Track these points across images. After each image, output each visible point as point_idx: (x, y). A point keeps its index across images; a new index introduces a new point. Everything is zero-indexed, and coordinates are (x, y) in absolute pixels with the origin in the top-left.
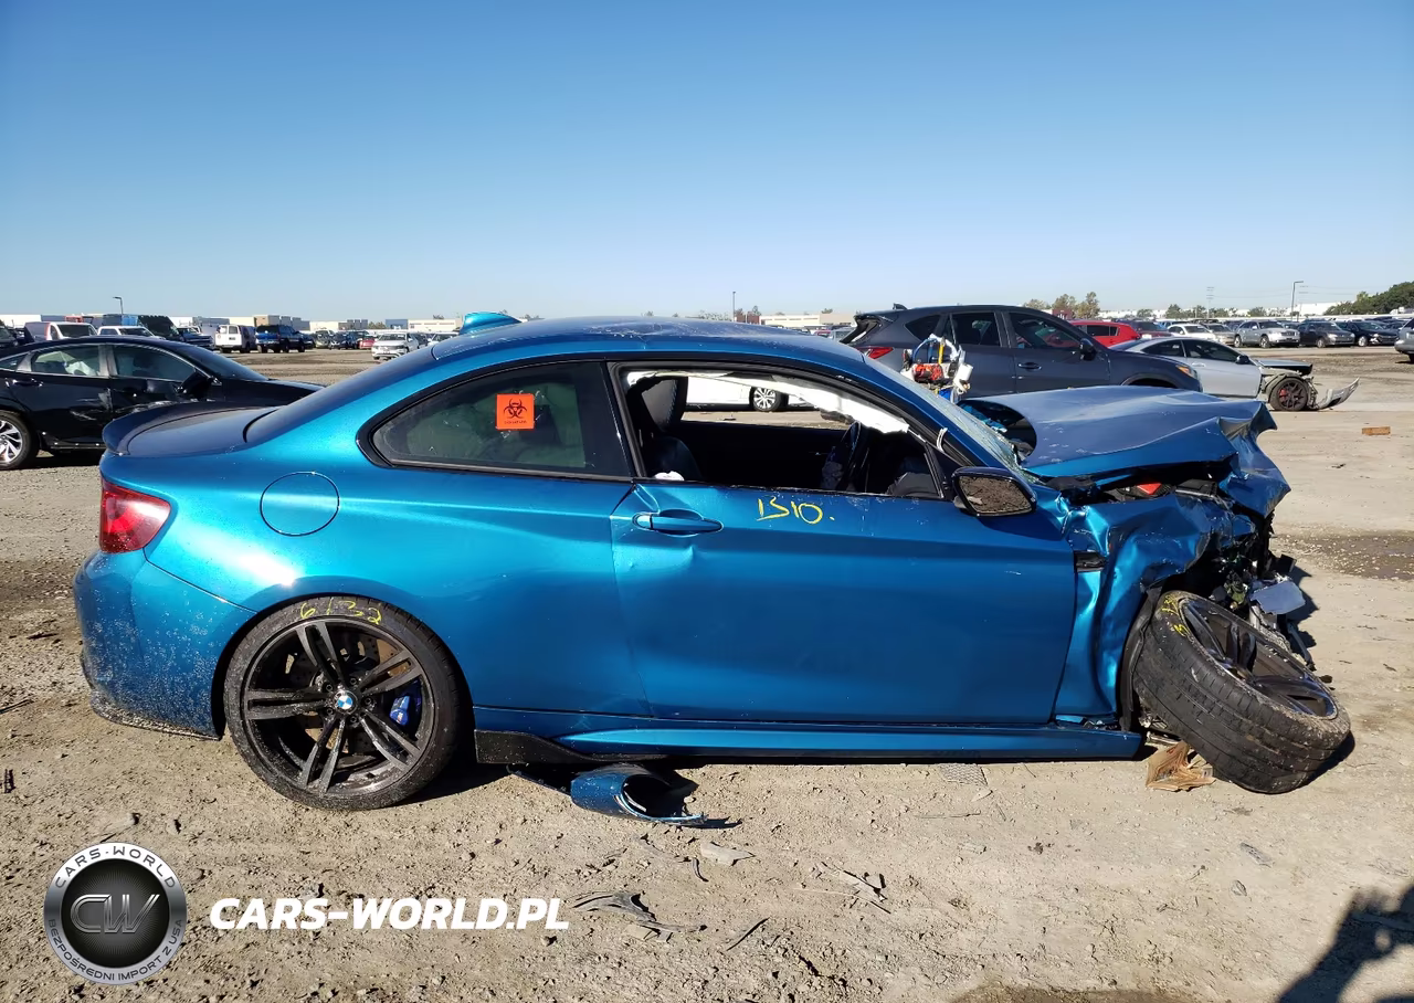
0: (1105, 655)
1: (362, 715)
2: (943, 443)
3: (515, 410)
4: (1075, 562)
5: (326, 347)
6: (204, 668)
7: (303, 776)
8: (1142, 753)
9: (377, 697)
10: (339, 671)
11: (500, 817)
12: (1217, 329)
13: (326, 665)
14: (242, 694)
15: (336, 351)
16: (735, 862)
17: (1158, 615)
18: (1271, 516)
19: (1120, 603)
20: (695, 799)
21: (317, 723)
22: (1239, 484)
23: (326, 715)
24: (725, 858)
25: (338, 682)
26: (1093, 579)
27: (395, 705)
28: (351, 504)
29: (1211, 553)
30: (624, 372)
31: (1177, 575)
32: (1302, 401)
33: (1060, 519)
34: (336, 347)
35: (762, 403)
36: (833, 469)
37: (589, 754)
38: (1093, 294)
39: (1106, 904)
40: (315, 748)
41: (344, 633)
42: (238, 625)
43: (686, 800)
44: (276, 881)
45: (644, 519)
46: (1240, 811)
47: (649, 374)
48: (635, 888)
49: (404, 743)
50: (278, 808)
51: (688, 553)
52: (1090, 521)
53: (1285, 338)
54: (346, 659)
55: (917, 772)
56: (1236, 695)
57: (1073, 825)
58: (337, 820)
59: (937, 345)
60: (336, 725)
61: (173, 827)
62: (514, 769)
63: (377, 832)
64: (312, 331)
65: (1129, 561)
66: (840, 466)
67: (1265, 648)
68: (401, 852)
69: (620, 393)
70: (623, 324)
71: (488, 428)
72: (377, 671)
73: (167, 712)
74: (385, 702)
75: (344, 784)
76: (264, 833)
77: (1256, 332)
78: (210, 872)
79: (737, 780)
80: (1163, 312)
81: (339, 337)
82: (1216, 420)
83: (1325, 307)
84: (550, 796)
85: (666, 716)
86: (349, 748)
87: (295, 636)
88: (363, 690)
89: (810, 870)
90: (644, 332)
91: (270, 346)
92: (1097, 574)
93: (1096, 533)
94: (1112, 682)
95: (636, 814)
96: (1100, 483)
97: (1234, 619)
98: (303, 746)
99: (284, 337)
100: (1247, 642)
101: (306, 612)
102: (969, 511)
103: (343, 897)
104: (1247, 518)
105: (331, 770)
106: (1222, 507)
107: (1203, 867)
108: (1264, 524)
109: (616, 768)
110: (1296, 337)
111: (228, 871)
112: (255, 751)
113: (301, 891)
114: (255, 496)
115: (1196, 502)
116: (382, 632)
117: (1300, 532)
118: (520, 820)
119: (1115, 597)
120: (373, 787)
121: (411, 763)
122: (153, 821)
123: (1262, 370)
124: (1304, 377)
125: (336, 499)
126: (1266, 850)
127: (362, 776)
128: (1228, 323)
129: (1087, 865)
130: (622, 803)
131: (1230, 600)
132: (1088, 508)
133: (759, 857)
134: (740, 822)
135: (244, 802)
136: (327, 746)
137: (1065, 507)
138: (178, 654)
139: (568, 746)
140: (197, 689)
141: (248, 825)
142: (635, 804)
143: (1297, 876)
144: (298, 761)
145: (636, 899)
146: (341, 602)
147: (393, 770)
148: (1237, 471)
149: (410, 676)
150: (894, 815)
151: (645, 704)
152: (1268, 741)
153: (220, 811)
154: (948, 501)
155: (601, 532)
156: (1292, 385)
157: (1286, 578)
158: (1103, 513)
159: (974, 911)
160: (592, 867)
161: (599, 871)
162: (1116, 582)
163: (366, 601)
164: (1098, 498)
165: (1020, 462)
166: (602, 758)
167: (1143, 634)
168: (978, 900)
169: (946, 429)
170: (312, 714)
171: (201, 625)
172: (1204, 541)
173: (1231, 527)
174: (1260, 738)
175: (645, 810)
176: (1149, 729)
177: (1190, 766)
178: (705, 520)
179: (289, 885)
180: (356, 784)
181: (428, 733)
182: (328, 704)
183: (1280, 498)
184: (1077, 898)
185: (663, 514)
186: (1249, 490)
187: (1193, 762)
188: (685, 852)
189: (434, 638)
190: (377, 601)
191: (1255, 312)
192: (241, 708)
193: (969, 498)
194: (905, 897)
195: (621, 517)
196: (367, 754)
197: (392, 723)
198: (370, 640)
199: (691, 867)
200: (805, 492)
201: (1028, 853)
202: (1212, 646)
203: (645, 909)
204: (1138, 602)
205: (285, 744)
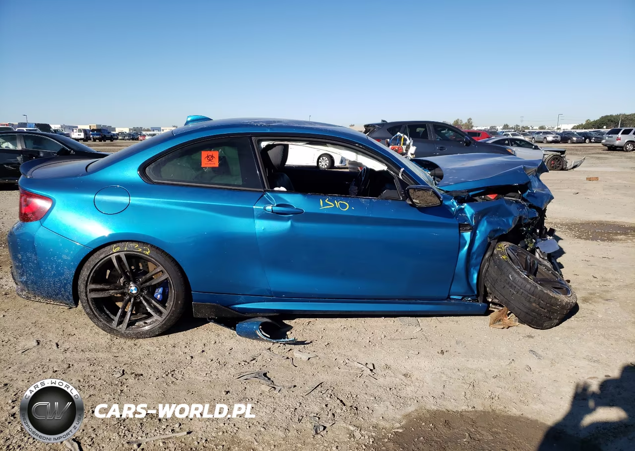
0: (472, 269)
1: (141, 295)
2: (402, 175)
3: (210, 158)
4: (459, 228)
5: (123, 139)
6: (70, 274)
7: (115, 324)
8: (487, 313)
9: (148, 287)
10: (131, 276)
11: (204, 341)
12: (524, 135)
13: (125, 273)
14: (86, 286)
15: (128, 141)
16: (309, 359)
17: (495, 252)
18: (545, 210)
19: (479, 247)
20: (291, 333)
21: (120, 300)
22: (532, 195)
23: (125, 296)
24: (305, 357)
25: (130, 281)
26: (467, 235)
27: (156, 291)
28: (135, 200)
29: (519, 225)
30: (260, 141)
31: (504, 234)
32: (561, 166)
33: (453, 209)
34: (128, 139)
35: (322, 165)
36: (354, 189)
37: (244, 313)
38: (470, 119)
39: (471, 375)
40: (120, 310)
41: (133, 259)
42: (84, 255)
43: (288, 333)
44: (103, 369)
45: (269, 208)
46: (530, 337)
47: (271, 143)
48: (265, 370)
49: (160, 308)
50: (103, 337)
51: (289, 223)
52: (466, 210)
53: (554, 139)
54: (134, 271)
55: (390, 321)
56: (528, 286)
57: (457, 343)
58: (130, 342)
59: (401, 137)
60: (130, 300)
61: (55, 345)
62: (211, 320)
63: (149, 348)
64: (117, 132)
65: (483, 229)
66: (357, 188)
67: (542, 267)
68: (160, 356)
69: (258, 152)
70: (259, 120)
71: (198, 166)
72: (148, 276)
73: (52, 295)
74: (152, 290)
75: (133, 327)
76: (97, 349)
77: (541, 136)
78: (73, 365)
79: (310, 324)
80: (501, 127)
81: (129, 135)
82: (522, 166)
83: (572, 126)
84: (227, 331)
85: (278, 296)
86: (136, 311)
87: (110, 260)
88: (141, 284)
89: (342, 362)
90: (269, 124)
91: (97, 139)
92: (469, 233)
93: (469, 216)
94: (475, 281)
95: (265, 338)
96: (471, 194)
97: (528, 254)
98: (115, 310)
99: (104, 134)
100: (534, 264)
101: (115, 249)
102: (413, 205)
103: (133, 375)
104: (535, 210)
105: (128, 320)
106: (524, 205)
107: (513, 360)
108: (542, 213)
109: (257, 319)
110: (559, 139)
111: (81, 364)
112: (93, 312)
113: (114, 373)
114: (92, 196)
115: (513, 202)
116: (150, 258)
117: (558, 221)
118: (213, 342)
119: (477, 244)
120: (147, 328)
121: (164, 317)
122: (46, 344)
123: (544, 152)
124: (562, 156)
125: (129, 198)
126: (540, 352)
127: (142, 323)
128: (529, 132)
129: (463, 360)
130: (259, 334)
131: (527, 247)
132: (465, 204)
133: (319, 356)
134: (311, 342)
135: (88, 335)
136: (126, 310)
137: (455, 204)
138: (57, 267)
139: (235, 309)
140: (66, 284)
141: (90, 345)
142: (265, 334)
143: (553, 363)
144: (112, 316)
145: (265, 375)
146: (132, 244)
147: (156, 320)
148: (531, 189)
149: (163, 278)
150: (379, 339)
151: (270, 291)
152: (542, 306)
153: (77, 339)
154: (404, 201)
155: (249, 214)
156: (557, 159)
157: (551, 238)
158: (472, 207)
159: (414, 379)
160: (246, 361)
161: (249, 363)
162: (477, 237)
163: (142, 244)
164: (470, 200)
165: (436, 184)
166: (250, 315)
167: (489, 260)
168: (416, 374)
169: (403, 169)
170: (119, 295)
171: (67, 255)
172: (516, 220)
173: (528, 214)
174: (539, 305)
175: (269, 336)
176: (491, 302)
177: (508, 318)
178: (296, 209)
179: (109, 370)
180: (139, 327)
181: (172, 303)
182: (126, 290)
183: (549, 202)
184: (459, 373)
185: (277, 206)
186: (536, 197)
187: (510, 316)
188: (287, 355)
189: (173, 260)
190: (147, 244)
191: (542, 128)
192: (86, 292)
193: (414, 200)
194: (383, 373)
195: (258, 207)
196: (143, 314)
197: (155, 299)
198: (145, 262)
199: (290, 361)
200: (341, 197)
201: (438, 354)
202: (519, 265)
203: (269, 379)
204: (487, 246)
205: (106, 309)
